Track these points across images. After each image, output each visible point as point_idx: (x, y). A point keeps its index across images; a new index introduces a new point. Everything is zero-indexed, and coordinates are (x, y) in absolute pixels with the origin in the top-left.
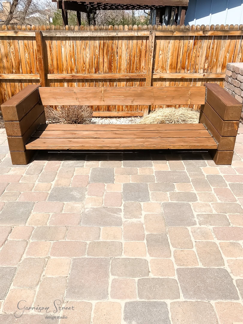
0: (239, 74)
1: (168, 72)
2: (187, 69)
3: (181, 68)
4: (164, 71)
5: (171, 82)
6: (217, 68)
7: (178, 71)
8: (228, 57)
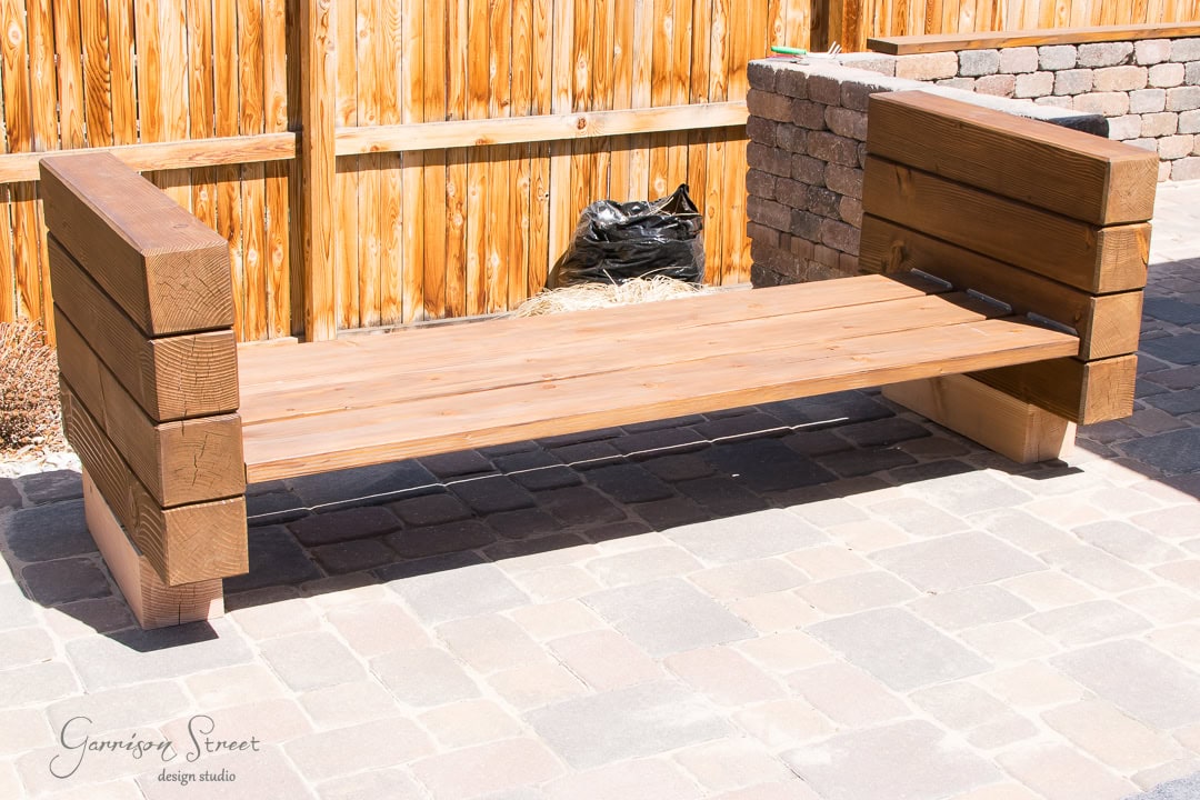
1: (408, 116)
2: (499, 99)
3: (468, 96)
4: (389, 114)
5: (429, 170)
6: (630, 85)
7: (454, 111)
8: (668, 31)
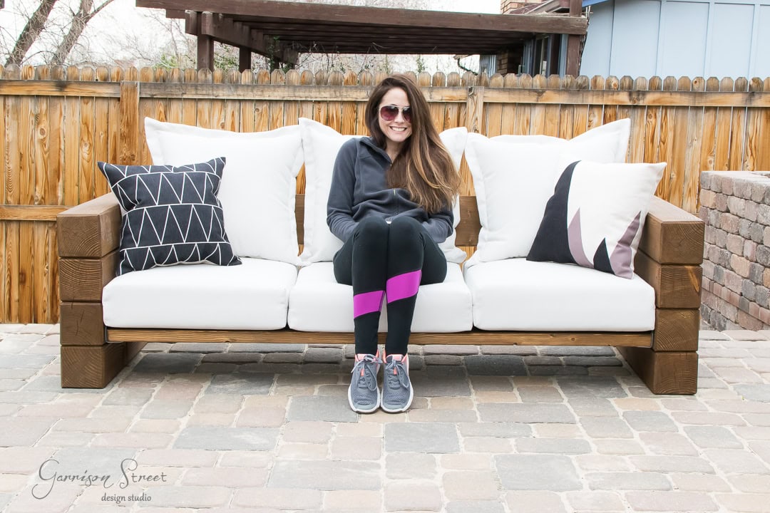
0: (733, 195)
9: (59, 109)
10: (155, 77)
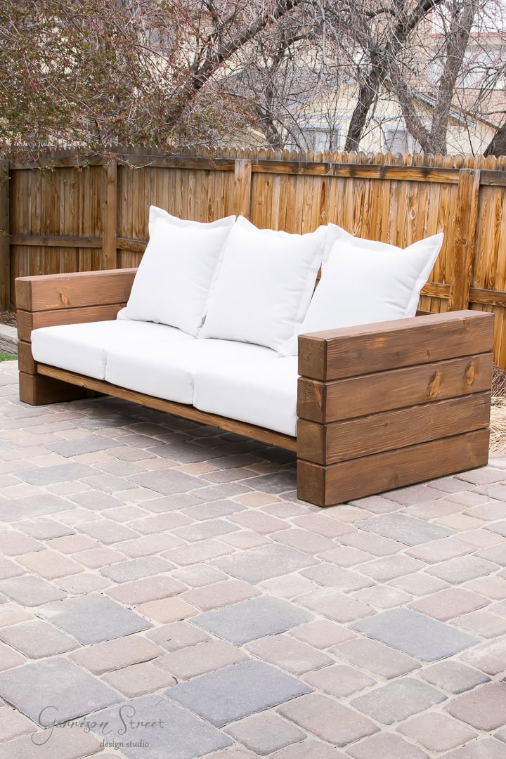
9: (425, 193)
10: (496, 165)
